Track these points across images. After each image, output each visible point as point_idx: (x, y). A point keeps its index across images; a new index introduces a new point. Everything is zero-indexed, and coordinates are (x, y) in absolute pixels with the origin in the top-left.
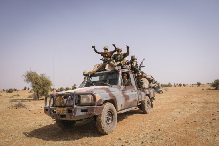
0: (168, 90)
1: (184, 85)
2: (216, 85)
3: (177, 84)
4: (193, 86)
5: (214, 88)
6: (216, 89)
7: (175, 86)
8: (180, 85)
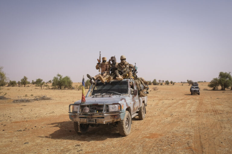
0: (158, 89)
1: (171, 83)
2: (215, 85)
3: (163, 81)
4: (182, 85)
5: (212, 88)
6: (214, 90)
7: (161, 84)
8: (167, 83)
